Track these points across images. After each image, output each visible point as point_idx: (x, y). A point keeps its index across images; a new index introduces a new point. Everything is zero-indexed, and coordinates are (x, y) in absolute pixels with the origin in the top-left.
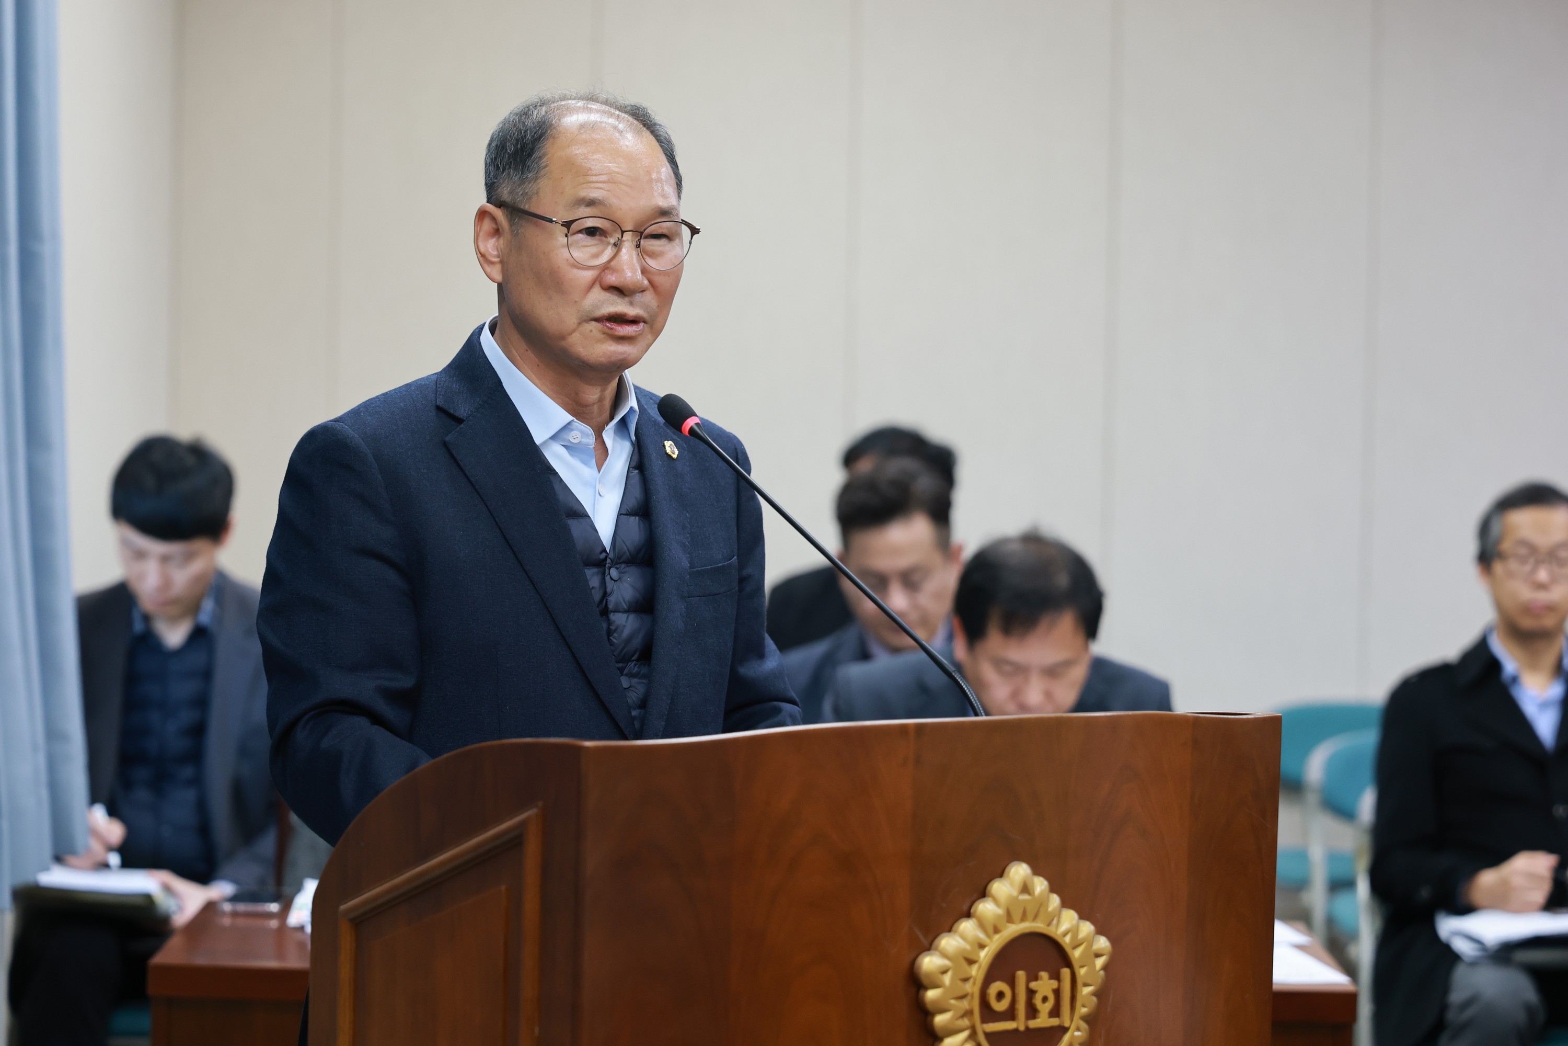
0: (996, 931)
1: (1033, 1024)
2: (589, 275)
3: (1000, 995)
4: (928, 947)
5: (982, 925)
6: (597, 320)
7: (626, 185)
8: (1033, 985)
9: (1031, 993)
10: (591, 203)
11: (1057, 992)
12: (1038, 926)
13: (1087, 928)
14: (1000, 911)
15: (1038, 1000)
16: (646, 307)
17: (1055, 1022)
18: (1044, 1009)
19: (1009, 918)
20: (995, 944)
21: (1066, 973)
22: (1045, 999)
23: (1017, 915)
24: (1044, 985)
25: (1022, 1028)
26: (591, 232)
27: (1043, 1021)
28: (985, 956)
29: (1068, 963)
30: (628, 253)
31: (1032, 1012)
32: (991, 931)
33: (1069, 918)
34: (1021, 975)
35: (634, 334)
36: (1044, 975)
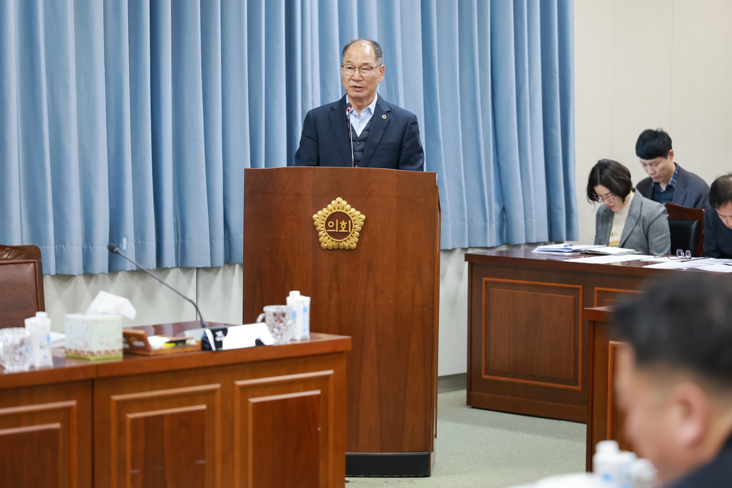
0: (331, 211)
1: (340, 231)
2: (349, 77)
3: (331, 224)
4: (316, 213)
5: (328, 210)
6: (351, 87)
7: (356, 57)
8: (341, 223)
9: (339, 225)
10: (349, 62)
11: (347, 225)
12: (344, 211)
13: (358, 213)
14: (332, 207)
15: (342, 227)
16: (363, 84)
17: (347, 231)
18: (343, 228)
19: (335, 209)
20: (330, 213)
21: (350, 221)
22: (343, 226)
23: (337, 208)
24: (343, 223)
25: (337, 231)
26: (350, 68)
27: (343, 230)
28: (327, 216)
29: (350, 219)
30: (357, 72)
31: (340, 228)
32: (330, 211)
33: (353, 210)
34: (337, 221)
35: (360, 90)
36: (343, 221)
